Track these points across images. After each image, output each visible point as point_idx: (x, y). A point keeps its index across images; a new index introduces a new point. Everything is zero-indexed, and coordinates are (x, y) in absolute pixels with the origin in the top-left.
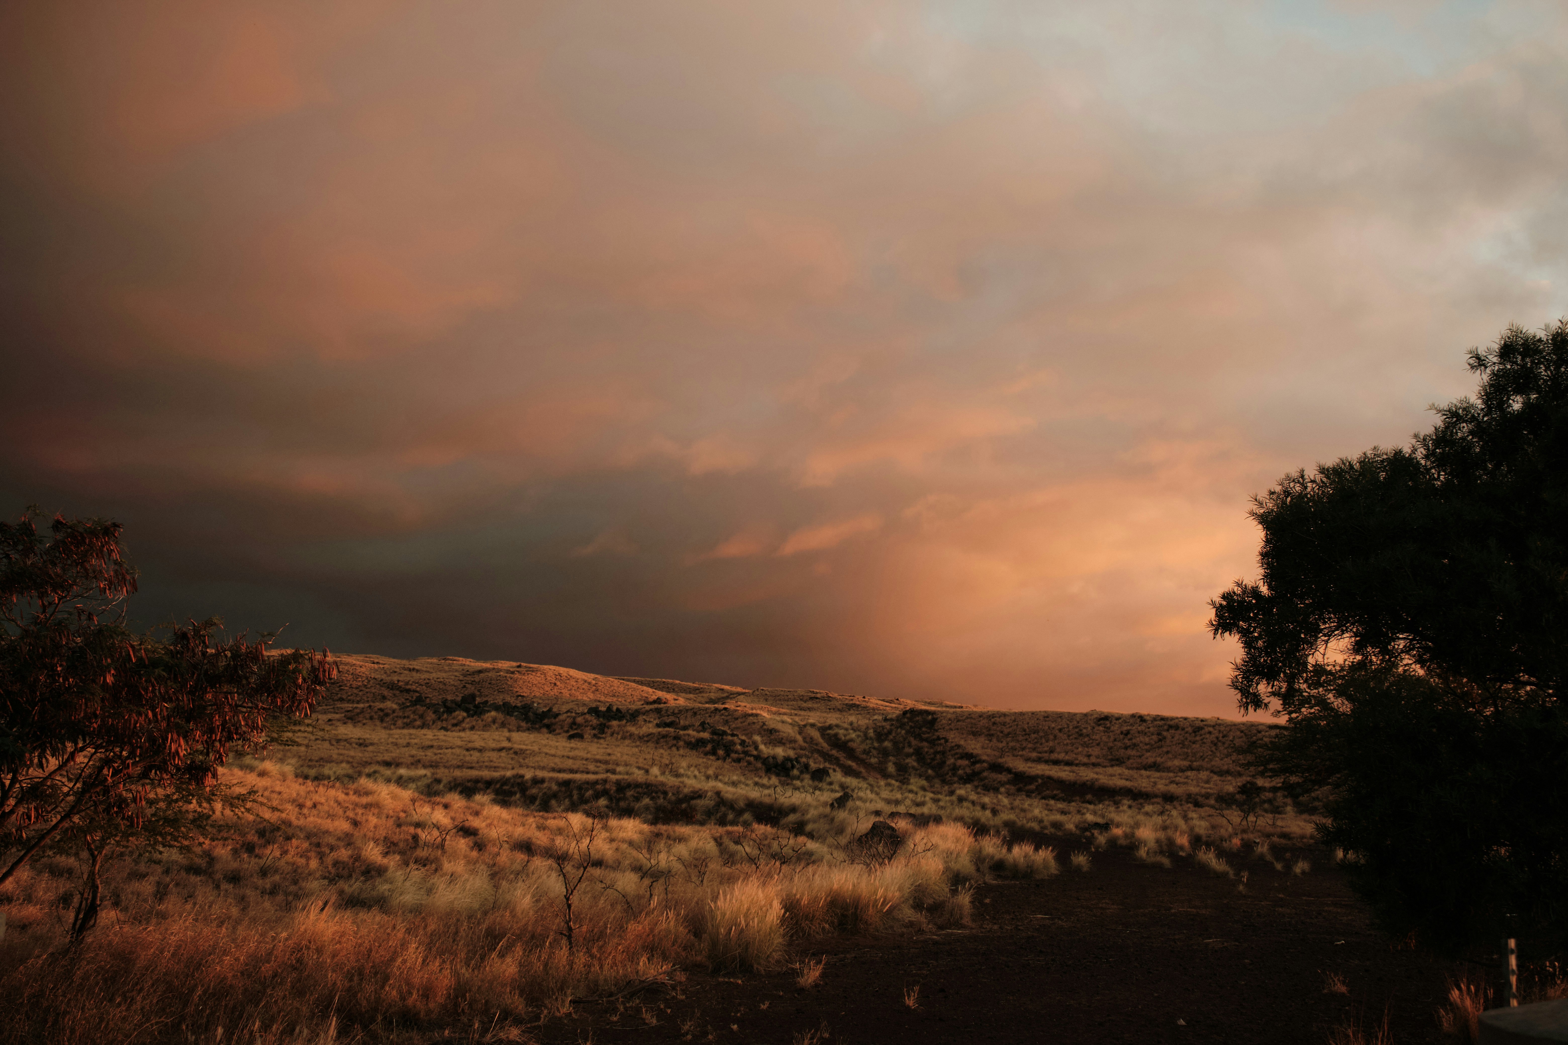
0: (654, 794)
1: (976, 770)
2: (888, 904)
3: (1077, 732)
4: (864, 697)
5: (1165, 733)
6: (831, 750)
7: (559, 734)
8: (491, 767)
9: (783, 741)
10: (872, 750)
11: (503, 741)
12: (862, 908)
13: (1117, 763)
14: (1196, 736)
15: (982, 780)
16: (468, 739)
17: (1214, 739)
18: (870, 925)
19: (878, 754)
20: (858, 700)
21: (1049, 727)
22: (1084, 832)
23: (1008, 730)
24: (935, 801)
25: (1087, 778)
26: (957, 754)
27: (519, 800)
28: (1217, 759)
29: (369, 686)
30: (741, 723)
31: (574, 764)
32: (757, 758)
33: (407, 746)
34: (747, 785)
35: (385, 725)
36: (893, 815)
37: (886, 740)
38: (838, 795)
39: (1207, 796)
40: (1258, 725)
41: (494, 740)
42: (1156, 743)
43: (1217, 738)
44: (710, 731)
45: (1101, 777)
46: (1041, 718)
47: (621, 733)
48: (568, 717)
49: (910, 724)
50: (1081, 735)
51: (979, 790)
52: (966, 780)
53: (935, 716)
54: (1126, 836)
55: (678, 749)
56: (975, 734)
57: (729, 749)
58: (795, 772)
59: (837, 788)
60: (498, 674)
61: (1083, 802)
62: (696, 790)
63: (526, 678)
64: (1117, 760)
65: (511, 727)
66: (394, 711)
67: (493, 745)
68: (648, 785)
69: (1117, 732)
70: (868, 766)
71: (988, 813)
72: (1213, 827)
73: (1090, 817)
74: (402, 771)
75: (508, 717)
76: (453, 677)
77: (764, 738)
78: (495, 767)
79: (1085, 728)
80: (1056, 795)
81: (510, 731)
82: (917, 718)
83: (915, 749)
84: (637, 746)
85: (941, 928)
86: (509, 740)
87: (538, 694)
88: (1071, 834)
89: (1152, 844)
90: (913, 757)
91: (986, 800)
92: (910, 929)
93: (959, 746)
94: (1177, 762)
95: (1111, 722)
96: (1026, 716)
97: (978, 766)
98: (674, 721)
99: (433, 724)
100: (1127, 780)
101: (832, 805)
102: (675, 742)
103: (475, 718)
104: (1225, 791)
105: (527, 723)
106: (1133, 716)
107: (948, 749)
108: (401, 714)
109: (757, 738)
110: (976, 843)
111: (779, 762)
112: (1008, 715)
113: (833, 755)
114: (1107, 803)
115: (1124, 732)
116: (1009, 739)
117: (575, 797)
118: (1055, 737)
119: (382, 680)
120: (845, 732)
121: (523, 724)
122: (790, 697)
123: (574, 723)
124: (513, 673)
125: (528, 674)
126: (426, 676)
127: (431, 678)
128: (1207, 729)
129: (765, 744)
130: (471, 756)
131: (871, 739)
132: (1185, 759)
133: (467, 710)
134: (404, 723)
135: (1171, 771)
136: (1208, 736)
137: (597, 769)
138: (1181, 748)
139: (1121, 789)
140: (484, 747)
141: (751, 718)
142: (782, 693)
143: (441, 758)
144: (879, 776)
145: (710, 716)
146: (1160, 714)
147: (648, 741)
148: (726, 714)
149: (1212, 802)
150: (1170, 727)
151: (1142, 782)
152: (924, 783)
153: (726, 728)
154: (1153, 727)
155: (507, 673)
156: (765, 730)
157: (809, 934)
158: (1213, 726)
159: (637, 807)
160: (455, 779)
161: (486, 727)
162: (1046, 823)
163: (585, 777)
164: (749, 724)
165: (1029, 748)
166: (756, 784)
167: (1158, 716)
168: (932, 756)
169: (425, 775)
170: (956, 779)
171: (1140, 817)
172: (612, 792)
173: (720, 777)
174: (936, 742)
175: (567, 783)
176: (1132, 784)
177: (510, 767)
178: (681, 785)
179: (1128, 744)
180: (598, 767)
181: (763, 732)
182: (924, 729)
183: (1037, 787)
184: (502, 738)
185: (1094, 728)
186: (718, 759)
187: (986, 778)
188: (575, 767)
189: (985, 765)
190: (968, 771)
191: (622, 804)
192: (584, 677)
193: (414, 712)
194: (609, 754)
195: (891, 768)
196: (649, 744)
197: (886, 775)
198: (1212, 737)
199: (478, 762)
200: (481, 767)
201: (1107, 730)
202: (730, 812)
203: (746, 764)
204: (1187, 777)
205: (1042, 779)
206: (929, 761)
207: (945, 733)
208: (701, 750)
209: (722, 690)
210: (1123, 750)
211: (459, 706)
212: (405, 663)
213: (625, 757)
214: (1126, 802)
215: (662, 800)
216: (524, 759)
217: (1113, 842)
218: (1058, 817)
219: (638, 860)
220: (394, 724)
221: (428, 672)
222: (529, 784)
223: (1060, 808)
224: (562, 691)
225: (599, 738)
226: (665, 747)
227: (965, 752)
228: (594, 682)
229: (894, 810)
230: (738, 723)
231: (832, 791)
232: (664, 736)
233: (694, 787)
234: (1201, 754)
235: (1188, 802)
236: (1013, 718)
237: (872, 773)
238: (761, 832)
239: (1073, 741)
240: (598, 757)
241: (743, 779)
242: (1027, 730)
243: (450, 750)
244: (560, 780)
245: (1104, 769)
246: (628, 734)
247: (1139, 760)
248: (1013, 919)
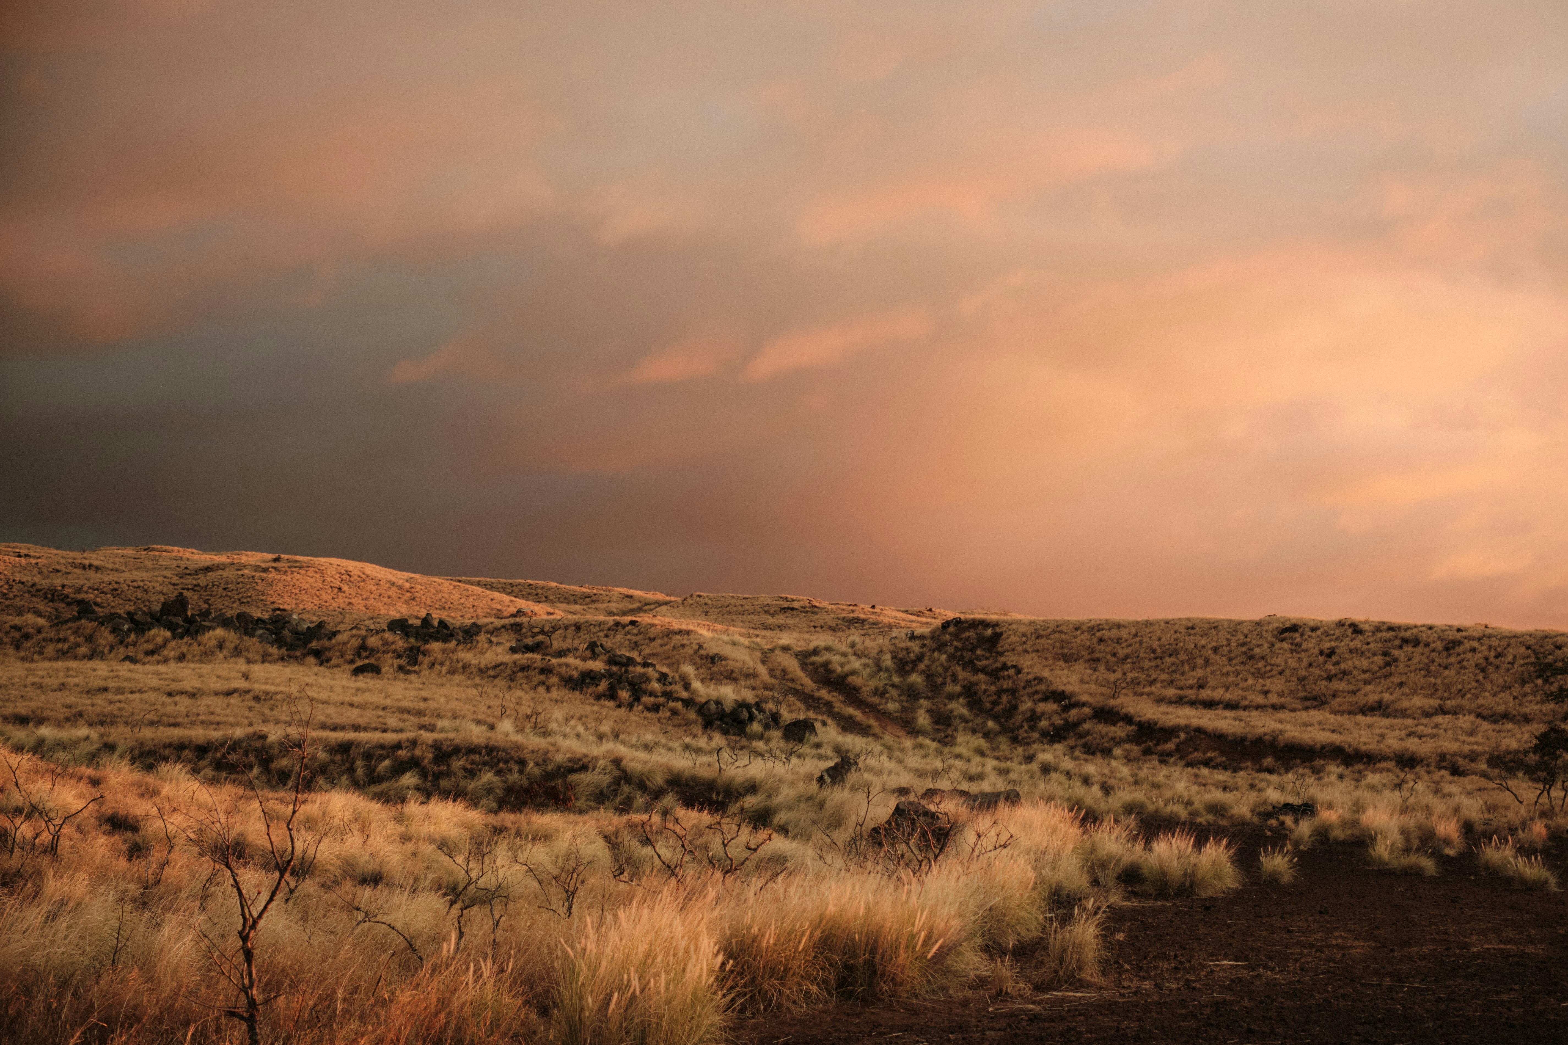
0: (501, 765)
1: (1070, 720)
2: (936, 941)
3: (1245, 653)
4: (873, 607)
5: (1396, 652)
6: (818, 689)
7: (337, 666)
8: (211, 723)
9: (734, 675)
10: (890, 689)
11: (234, 678)
12: (884, 952)
13: (1315, 703)
14: (1449, 656)
15: (1080, 736)
16: (171, 676)
17: (1481, 661)
18: (901, 984)
19: (900, 695)
20: (863, 611)
21: (1196, 645)
22: (1266, 821)
23: (1126, 651)
24: (1003, 772)
25: (1265, 730)
26: (1037, 692)
27: (257, 778)
28: (1487, 694)
29: (11, 595)
30: (661, 646)
31: (362, 716)
32: (688, 703)
33: (61, 690)
34: (670, 749)
35: (22, 654)
36: (930, 793)
37: (913, 670)
38: (830, 764)
39: (1473, 757)
40: (1556, 636)
41: (218, 677)
42: (1380, 668)
43: (1487, 659)
44: (605, 658)
45: (1288, 727)
46: (1183, 630)
47: (448, 663)
48: (353, 636)
49: (955, 643)
50: (1251, 657)
51: (1077, 753)
52: (1055, 736)
53: (998, 630)
54: (1344, 824)
55: (548, 689)
56: (1067, 659)
57: (638, 690)
58: (756, 727)
59: (829, 753)
60: (240, 573)
61: (1259, 771)
62: (578, 756)
63: (289, 579)
64: (1315, 698)
65: (250, 655)
66: (39, 631)
67: (219, 686)
68: (491, 749)
69: (1312, 651)
70: (883, 716)
71: (1096, 789)
72: (1491, 808)
73: (1274, 796)
74: (45, 731)
75: (246, 638)
76: (160, 579)
77: (701, 671)
78: (218, 723)
79: (1258, 646)
80: (1211, 759)
81: (249, 661)
82: (967, 634)
83: (964, 687)
84: (475, 686)
85: (1039, 988)
86: (246, 676)
87: (309, 606)
88: (1245, 824)
89: (1395, 837)
90: (961, 700)
91: (1091, 769)
92: (982, 992)
93: (1040, 680)
94: (1418, 701)
95: (1302, 635)
96: (1156, 627)
97: (1074, 712)
98: (542, 642)
99: (110, 651)
100: (1333, 731)
101: (821, 779)
102: (543, 677)
103: (185, 639)
104: (1503, 748)
105: (279, 648)
106: (1340, 624)
107: (1022, 684)
108: (52, 635)
109: (688, 669)
110: (1086, 837)
111: (728, 710)
112: (1124, 626)
113: (820, 699)
114: (1301, 771)
115: (1326, 651)
116: (1127, 666)
117: (360, 772)
118: (1207, 661)
119: (34, 585)
120: (842, 659)
121: (273, 650)
122: (747, 607)
123: (363, 647)
124: (265, 570)
125: (292, 573)
126: (113, 577)
127: (122, 580)
128: (1468, 644)
129: (703, 681)
130: (176, 704)
131: (887, 670)
132: (1432, 696)
133: (172, 627)
134: (58, 651)
135: (1408, 716)
136: (1469, 655)
137: (402, 725)
138: (1425, 676)
139: (1323, 747)
140: (199, 690)
141: (678, 637)
142: (733, 601)
143: (120, 709)
144: (902, 733)
145: (606, 636)
146: (1385, 620)
147: (495, 677)
148: (635, 631)
149: (1483, 766)
150: (1405, 641)
151: (1360, 735)
152: (981, 742)
153: (635, 655)
154: (1375, 641)
155: (256, 571)
156: (701, 657)
157: (779, 1007)
158: (1479, 639)
159: (471, 787)
160: (142, 744)
161: (206, 656)
162: (1197, 805)
163: (376, 737)
164: (674, 648)
165: (1162, 682)
166: (687, 747)
167: (1384, 623)
168: (994, 697)
169: (87, 738)
170: (1036, 735)
171: (1363, 794)
172: (426, 761)
173: (622, 737)
174: (1001, 674)
175: (345, 748)
176: (1342, 738)
177: (246, 722)
178: (551, 748)
179: (1333, 672)
180: (404, 721)
181: (698, 661)
182: (979, 652)
183: (1178, 746)
184: (233, 674)
185: (1273, 645)
186: (619, 706)
187: (1088, 733)
188: (362, 721)
189: (1087, 710)
190: (1058, 721)
191: (444, 783)
192: (390, 577)
193: (76, 632)
194: (425, 699)
195: (923, 719)
196: (497, 681)
197: (913, 731)
198: (1478, 657)
199: (187, 716)
200: (193, 723)
201: (1297, 648)
202: (638, 794)
203: (668, 714)
204: (1436, 726)
205: (1188, 733)
206: (988, 706)
207: (1015, 658)
208: (589, 691)
209: (631, 597)
210: (1324, 682)
211: (157, 619)
212: (77, 557)
213: (453, 704)
214: (1334, 769)
215: (516, 775)
216: (272, 709)
217: (1322, 834)
218: (1217, 796)
219: (450, 873)
220: (40, 653)
221: (117, 570)
222: (276, 751)
223: (1219, 782)
224: (353, 601)
225: (408, 672)
226: (524, 686)
227: (1051, 689)
228: (408, 585)
229: (931, 786)
230: (655, 647)
231: (820, 757)
232: (523, 669)
233: (574, 752)
234: (1460, 687)
235: (1440, 768)
236: (1133, 630)
237: (889, 728)
238: (691, 823)
239: (1238, 668)
240: (404, 704)
241: (663, 740)
242: (1159, 651)
243: (138, 695)
244: (333, 743)
245: (1293, 714)
246: (461, 664)
247: (1353, 699)
248: (1176, 968)
